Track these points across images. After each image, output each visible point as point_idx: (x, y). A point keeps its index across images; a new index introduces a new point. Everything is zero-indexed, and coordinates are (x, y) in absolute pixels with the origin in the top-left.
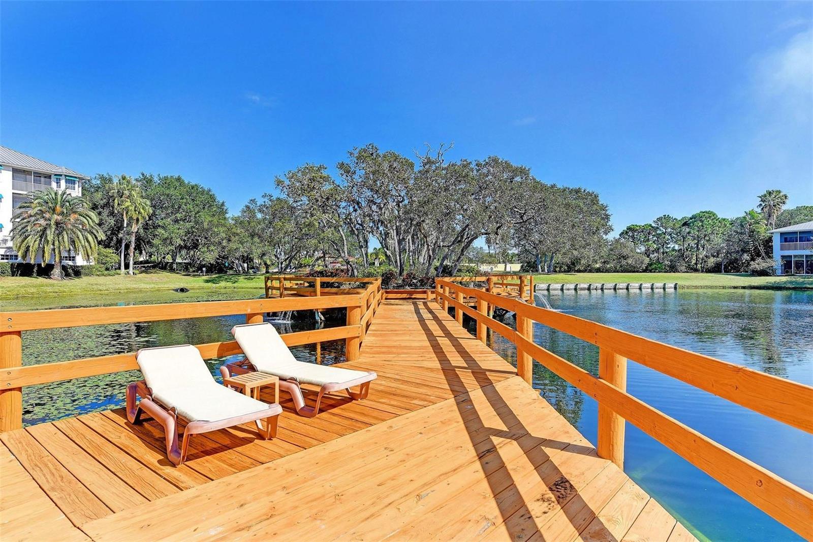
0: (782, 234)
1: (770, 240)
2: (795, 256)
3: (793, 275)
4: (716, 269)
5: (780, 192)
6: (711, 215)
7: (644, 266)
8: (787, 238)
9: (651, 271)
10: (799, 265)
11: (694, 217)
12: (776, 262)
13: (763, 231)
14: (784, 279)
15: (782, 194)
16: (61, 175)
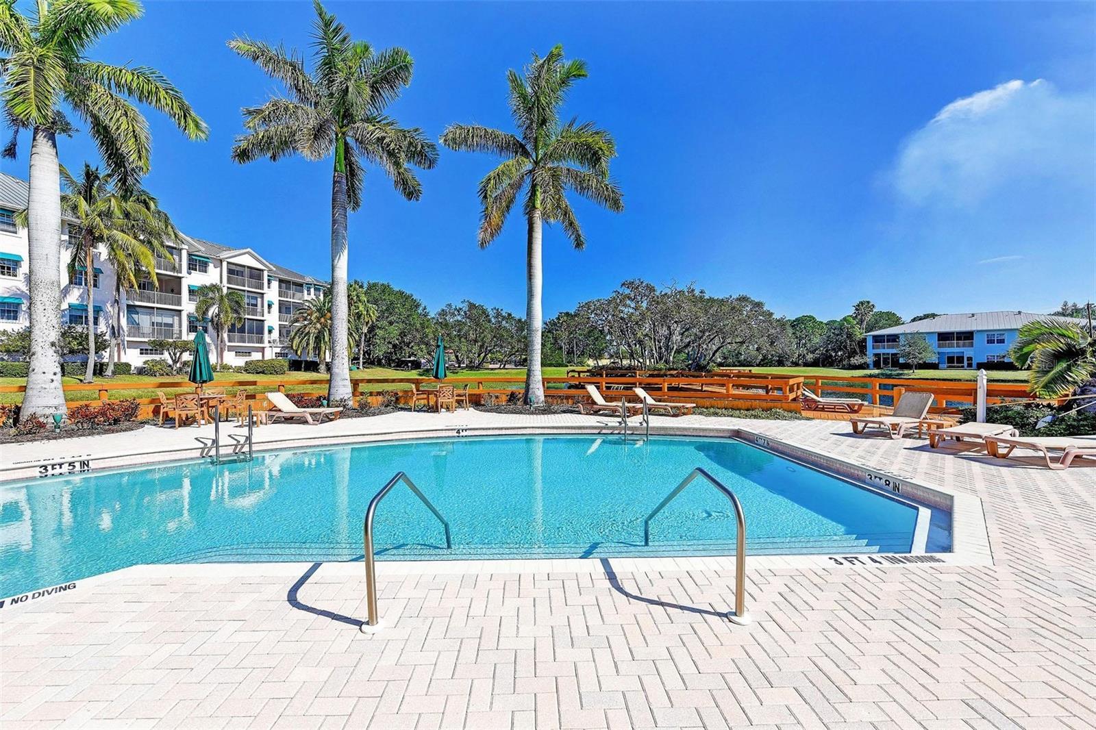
0: (874, 337)
1: (865, 340)
2: (883, 354)
3: (882, 369)
4: (815, 364)
5: (868, 302)
6: (812, 318)
7: (758, 361)
8: (877, 339)
9: (763, 366)
10: (886, 360)
11: (797, 320)
12: (870, 359)
13: (859, 334)
14: (876, 371)
15: (870, 304)
16: (311, 284)
